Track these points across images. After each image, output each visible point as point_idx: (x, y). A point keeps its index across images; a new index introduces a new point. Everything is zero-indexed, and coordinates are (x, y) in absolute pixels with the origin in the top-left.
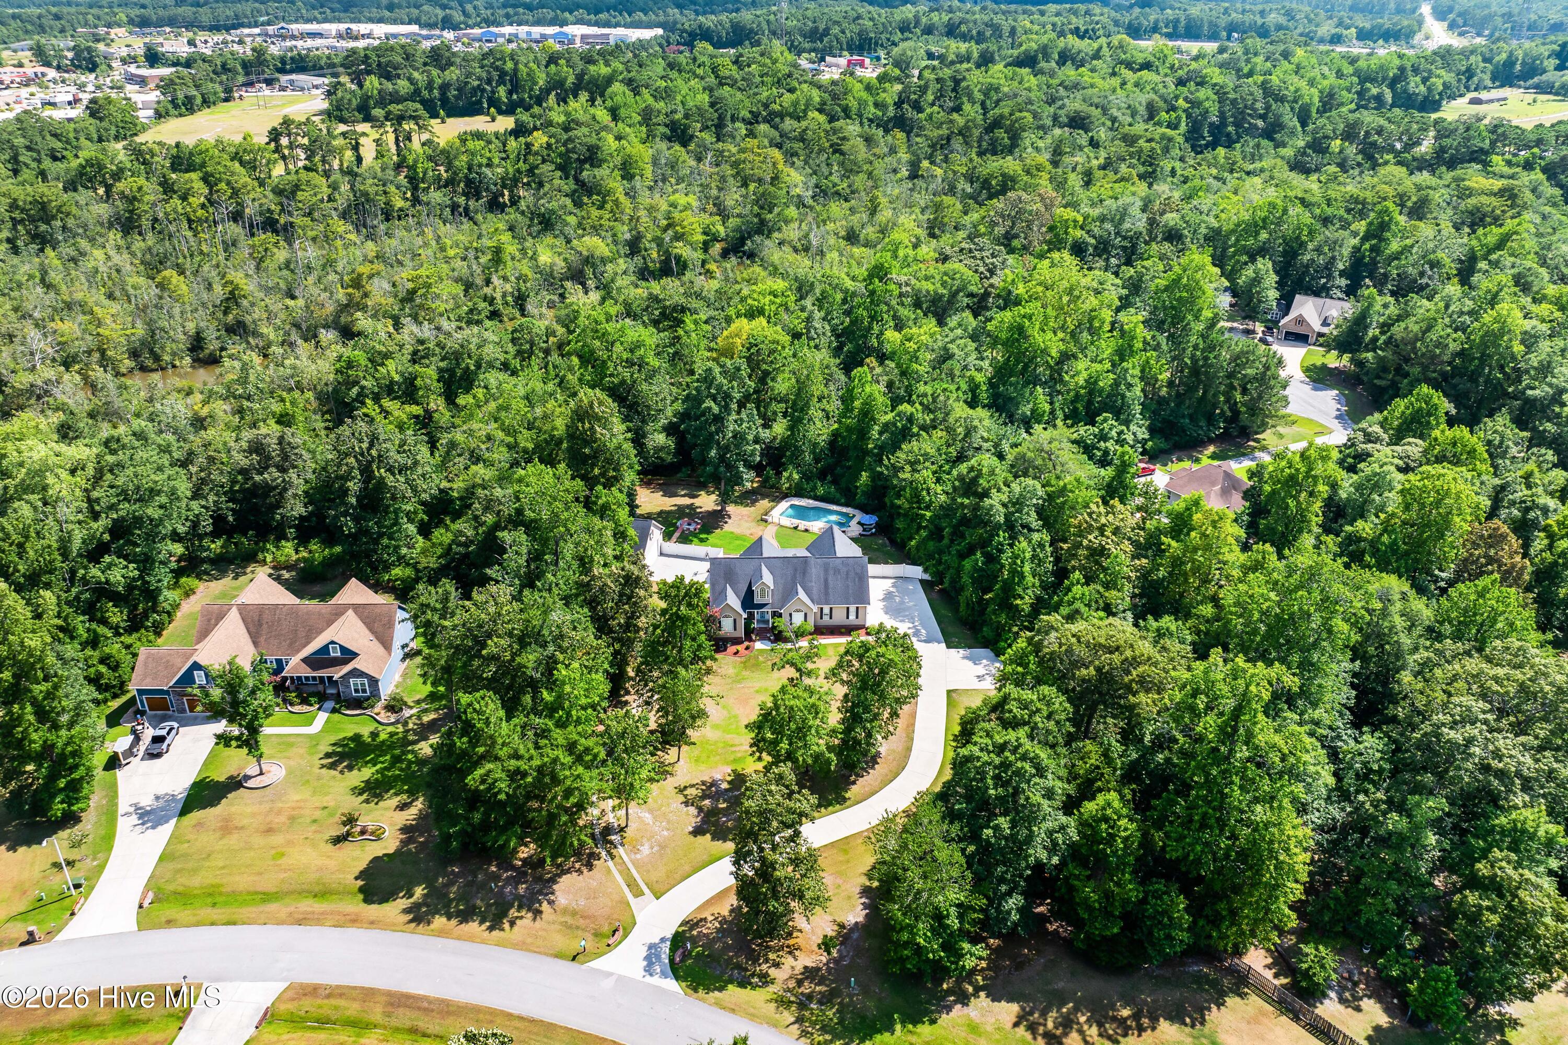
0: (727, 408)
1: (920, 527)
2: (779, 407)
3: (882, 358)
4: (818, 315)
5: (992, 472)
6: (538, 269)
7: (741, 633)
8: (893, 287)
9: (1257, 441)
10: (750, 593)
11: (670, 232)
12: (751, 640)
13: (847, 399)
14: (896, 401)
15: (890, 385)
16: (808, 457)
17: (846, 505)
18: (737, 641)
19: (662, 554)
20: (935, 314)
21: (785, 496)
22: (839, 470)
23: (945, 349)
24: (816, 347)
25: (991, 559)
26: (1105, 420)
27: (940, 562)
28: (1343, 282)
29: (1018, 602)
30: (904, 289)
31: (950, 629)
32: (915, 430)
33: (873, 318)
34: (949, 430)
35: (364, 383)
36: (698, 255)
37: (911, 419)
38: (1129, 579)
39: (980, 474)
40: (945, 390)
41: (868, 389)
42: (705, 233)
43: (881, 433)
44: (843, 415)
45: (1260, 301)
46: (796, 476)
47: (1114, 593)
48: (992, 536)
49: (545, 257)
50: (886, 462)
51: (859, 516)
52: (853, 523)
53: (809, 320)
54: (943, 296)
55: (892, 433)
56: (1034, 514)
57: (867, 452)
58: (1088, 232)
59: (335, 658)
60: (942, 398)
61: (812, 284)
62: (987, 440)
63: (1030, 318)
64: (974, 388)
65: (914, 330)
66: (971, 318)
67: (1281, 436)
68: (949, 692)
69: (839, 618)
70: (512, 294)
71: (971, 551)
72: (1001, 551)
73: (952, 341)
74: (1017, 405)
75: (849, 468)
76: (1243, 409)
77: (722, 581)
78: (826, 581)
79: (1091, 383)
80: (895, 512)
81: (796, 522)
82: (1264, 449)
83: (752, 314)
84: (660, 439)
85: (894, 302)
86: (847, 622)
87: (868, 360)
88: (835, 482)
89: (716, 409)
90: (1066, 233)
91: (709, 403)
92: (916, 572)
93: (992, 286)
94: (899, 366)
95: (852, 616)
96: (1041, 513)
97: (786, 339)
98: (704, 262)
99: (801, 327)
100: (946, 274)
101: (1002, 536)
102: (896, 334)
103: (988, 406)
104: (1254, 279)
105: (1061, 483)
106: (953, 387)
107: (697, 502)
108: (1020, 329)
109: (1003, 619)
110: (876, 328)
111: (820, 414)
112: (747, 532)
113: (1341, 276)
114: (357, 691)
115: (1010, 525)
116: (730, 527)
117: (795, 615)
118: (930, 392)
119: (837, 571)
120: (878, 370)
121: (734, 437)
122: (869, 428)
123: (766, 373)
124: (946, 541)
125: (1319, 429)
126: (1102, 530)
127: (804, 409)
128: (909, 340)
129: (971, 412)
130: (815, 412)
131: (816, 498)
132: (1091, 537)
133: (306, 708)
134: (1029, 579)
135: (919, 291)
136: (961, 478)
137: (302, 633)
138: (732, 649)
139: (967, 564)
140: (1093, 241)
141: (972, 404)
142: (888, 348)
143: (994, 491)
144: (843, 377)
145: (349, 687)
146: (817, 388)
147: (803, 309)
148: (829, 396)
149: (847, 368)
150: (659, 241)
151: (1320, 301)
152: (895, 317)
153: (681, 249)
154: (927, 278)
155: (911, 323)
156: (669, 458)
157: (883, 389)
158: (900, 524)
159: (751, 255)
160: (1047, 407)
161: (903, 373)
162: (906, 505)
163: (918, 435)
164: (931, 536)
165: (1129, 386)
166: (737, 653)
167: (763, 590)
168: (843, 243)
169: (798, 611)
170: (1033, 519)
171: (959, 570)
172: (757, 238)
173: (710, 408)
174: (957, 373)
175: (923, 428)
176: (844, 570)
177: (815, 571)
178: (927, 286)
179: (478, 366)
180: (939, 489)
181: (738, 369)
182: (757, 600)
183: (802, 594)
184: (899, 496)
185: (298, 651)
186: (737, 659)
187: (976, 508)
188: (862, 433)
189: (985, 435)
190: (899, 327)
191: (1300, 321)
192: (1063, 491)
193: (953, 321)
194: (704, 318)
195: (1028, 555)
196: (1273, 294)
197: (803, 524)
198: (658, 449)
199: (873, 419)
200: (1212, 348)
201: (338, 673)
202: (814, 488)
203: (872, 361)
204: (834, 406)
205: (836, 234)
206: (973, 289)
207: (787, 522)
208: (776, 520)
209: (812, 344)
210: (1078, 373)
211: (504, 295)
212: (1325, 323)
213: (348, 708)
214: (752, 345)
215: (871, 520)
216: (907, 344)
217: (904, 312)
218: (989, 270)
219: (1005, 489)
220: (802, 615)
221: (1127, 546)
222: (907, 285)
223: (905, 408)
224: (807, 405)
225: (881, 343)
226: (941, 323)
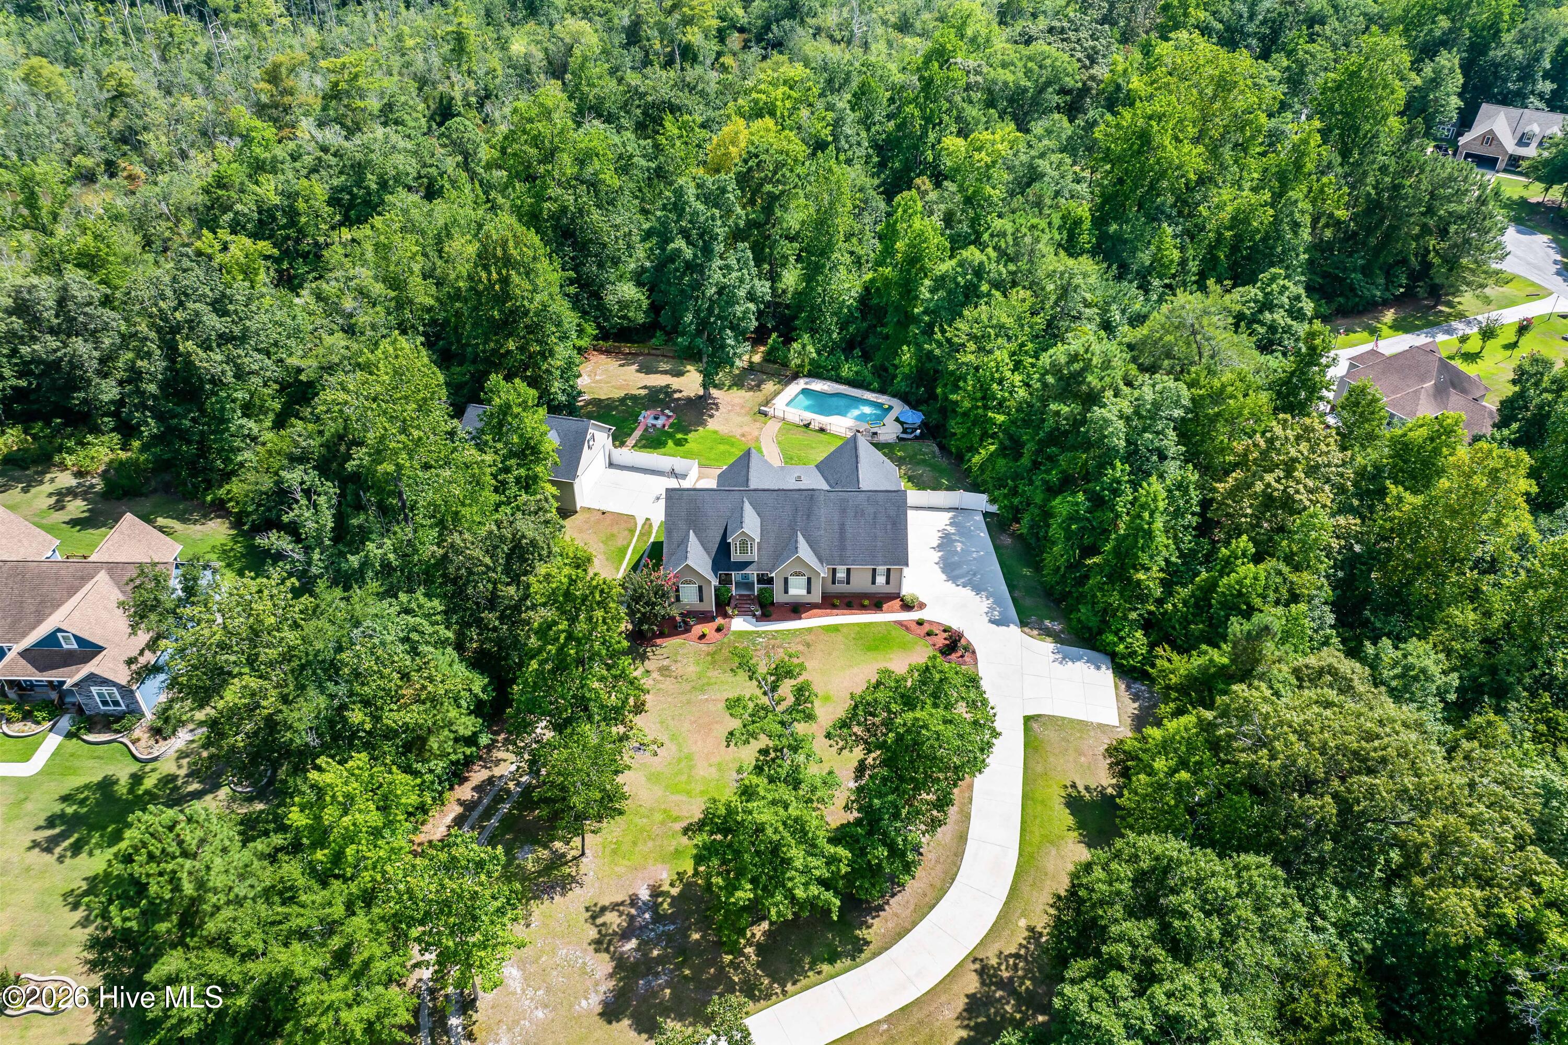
0: (707, 251)
1: (985, 435)
2: (789, 249)
3: (938, 179)
4: (851, 117)
5: (1107, 365)
6: (510, 63)
7: (710, 604)
8: (957, 74)
9: (1450, 304)
10: (724, 549)
11: (677, 16)
12: (725, 615)
13: (887, 237)
14: (957, 243)
15: (948, 219)
16: (830, 320)
17: (882, 391)
18: (705, 617)
19: (611, 465)
20: (1015, 118)
21: (795, 376)
22: (872, 340)
23: (1032, 167)
24: (849, 162)
25: (1098, 502)
26: (1273, 279)
27: (1014, 492)
28: (1547, 87)
29: (1141, 576)
30: (972, 79)
31: (1028, 602)
32: (985, 288)
33: (928, 120)
34: (1035, 287)
35: (238, 207)
36: (714, 46)
37: (979, 272)
38: (1328, 549)
39: (1087, 367)
40: (1033, 227)
41: (917, 224)
42: (723, 19)
43: (933, 291)
44: (879, 263)
45: (1437, 111)
46: (810, 349)
47: (1306, 576)
48: (1102, 466)
49: (519, 46)
50: (938, 336)
51: (898, 407)
52: (890, 418)
53: (837, 124)
54: (1025, 90)
55: (950, 292)
56: (1172, 434)
57: (911, 319)
58: (1214, 13)
59: (71, 652)
60: (1028, 240)
61: (848, 74)
62: (1088, 305)
63: (1160, 118)
64: (1071, 227)
65: (986, 136)
66: (1065, 123)
67: (1487, 301)
68: (1028, 719)
69: (860, 583)
70: (476, 94)
71: (1066, 484)
72: (1116, 492)
73: (1042, 155)
74: (1134, 250)
75: (887, 337)
76: (1437, 261)
77: (682, 525)
78: (842, 526)
79: (1239, 220)
80: (948, 410)
81: (809, 416)
82: (1461, 316)
83: (757, 112)
84: (629, 291)
85: (958, 98)
86: (872, 589)
87: (918, 181)
88: (866, 357)
89: (688, 253)
90: (1186, 15)
91: (679, 243)
92: (979, 501)
93: (1093, 78)
94: (961, 189)
95: (881, 580)
96: (1184, 431)
97: (799, 148)
98: (719, 54)
99: (826, 133)
100: (1030, 59)
101: (1120, 470)
102: (960, 142)
103: (1094, 253)
104: (1433, 80)
105: (1217, 383)
106: (1043, 224)
107: (675, 383)
108: (1144, 137)
109: (1115, 599)
110: (932, 136)
111: (847, 259)
112: (738, 432)
113: (1544, 77)
114: (105, 703)
115: (1132, 455)
116: (715, 424)
117: (792, 580)
118: (1009, 228)
119: (859, 513)
120: (933, 195)
121: (720, 292)
122: (916, 283)
123: (773, 198)
124: (1025, 461)
125: (1531, 290)
126: (1289, 467)
127: (824, 252)
128: (979, 149)
129: (1071, 262)
130: (840, 255)
131: (839, 380)
132: (1269, 478)
133: (29, 728)
134: (1161, 539)
135: (994, 82)
136: (1055, 369)
137: (30, 606)
138: (698, 629)
139: (1061, 505)
140: (1220, 26)
141: (1070, 247)
142: (948, 163)
143: (1109, 393)
144: (882, 205)
145: (91, 697)
146: (843, 222)
147: (830, 107)
148: (862, 232)
149: (889, 192)
150: (663, 30)
151: (1515, 112)
152: (958, 119)
153: (694, 36)
154: (1004, 65)
155: (981, 127)
156: (641, 318)
157: (940, 224)
158: (955, 427)
159: (778, 45)
160: (1176, 255)
161: (968, 201)
162: (967, 404)
163: (989, 294)
164: (1003, 451)
165: (1296, 225)
166: (703, 636)
167: (744, 544)
168: (894, 34)
169: (797, 574)
170: (1171, 442)
171: (1047, 514)
172: (786, 23)
173: (679, 251)
174: (1048, 201)
175: (997, 285)
176: (870, 510)
177: (825, 513)
178: (1006, 76)
179: (383, 185)
180: (1017, 378)
181: (723, 191)
182: (736, 556)
183: (804, 551)
184: (956, 389)
185: (24, 635)
186: (703, 647)
187: (1078, 422)
188: (908, 288)
189: (1088, 296)
190: (963, 133)
191: (1490, 138)
192: (1218, 396)
193: (1038, 127)
194: (699, 120)
195: (1162, 505)
196: (1455, 102)
197: (819, 420)
198: (624, 305)
199: (924, 270)
200: (1407, 171)
201: (71, 677)
202: (837, 368)
203: (924, 182)
204: (870, 247)
205: (885, 23)
206: (1069, 82)
207: (797, 414)
208: (779, 414)
209: (842, 157)
210: (1220, 207)
211: (466, 94)
212: (1523, 141)
213: (90, 730)
214: (752, 156)
215: (914, 417)
216: (977, 156)
217: (972, 112)
218: (1089, 57)
219: (1126, 390)
220: (803, 580)
221: (1327, 495)
222: (977, 73)
223: (972, 254)
224: (830, 246)
225: (937, 157)
226: (1023, 127)
